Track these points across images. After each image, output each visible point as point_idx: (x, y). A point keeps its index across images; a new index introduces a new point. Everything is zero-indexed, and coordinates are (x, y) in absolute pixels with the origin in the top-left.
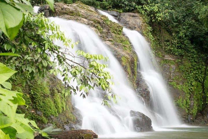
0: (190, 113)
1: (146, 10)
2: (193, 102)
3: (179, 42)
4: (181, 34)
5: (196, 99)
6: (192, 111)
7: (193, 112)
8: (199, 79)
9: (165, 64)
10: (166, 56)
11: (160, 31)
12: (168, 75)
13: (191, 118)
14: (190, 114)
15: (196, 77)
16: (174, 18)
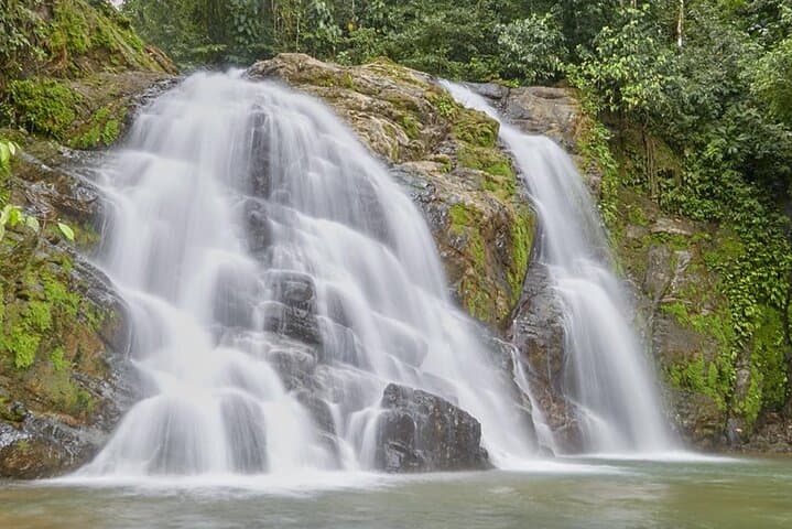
0: (733, 411)
1: (589, 77)
2: (747, 372)
3: (707, 178)
4: (710, 152)
5: (759, 365)
6: (741, 404)
7: (746, 410)
8: (773, 297)
9: (656, 247)
10: (659, 221)
11: (645, 142)
12: (663, 280)
13: (739, 430)
14: (735, 414)
15: (762, 290)
16: (687, 101)
